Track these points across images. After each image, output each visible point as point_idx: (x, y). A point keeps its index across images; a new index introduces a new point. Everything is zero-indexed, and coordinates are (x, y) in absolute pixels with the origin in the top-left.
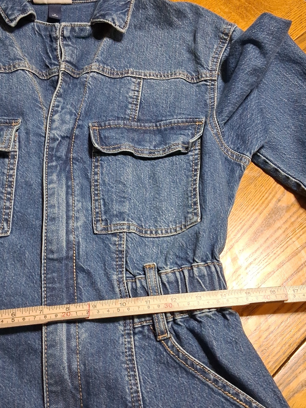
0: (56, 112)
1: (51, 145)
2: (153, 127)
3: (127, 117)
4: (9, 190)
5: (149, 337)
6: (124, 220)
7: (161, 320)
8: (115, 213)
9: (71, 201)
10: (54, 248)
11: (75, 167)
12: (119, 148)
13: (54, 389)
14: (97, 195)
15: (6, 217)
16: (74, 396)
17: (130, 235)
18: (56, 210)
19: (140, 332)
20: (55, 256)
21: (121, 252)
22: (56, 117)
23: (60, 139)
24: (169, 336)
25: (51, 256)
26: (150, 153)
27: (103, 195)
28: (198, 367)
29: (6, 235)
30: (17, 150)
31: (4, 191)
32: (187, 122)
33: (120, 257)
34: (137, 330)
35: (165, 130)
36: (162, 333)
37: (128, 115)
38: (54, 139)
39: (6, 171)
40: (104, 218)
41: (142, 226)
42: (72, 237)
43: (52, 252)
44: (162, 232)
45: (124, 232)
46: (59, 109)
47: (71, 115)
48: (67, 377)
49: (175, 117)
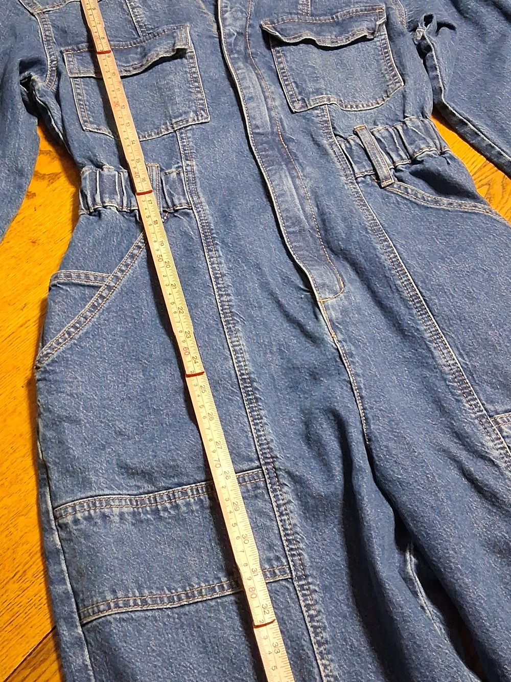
0: (226, 11)
1: (228, 40)
2: (329, 19)
3: (299, 12)
4: (196, 84)
5: (373, 186)
6: (322, 94)
7: (383, 166)
8: (311, 90)
9: (263, 84)
10: (258, 123)
11: (256, 60)
12: (301, 36)
13: (291, 230)
14: (287, 80)
15: (201, 106)
16: (312, 236)
17: (331, 106)
18: (252, 90)
19: (363, 182)
20: (261, 131)
21: (326, 122)
22: (227, 15)
23: (236, 34)
24: (393, 181)
25: (257, 131)
26: (333, 42)
27: (293, 79)
28: (429, 198)
29: (206, 121)
30: (194, 50)
31: (191, 86)
32: (366, 10)
33: (326, 126)
34: (359, 180)
35: (343, 20)
36: (386, 179)
37: (300, 10)
38: (230, 35)
39: (188, 70)
40: (299, 98)
41: (341, 101)
42: (273, 114)
43: (257, 127)
44: (363, 106)
45: (325, 104)
46: (229, 9)
47: (242, 13)
48: (302, 217)
49: (352, 6)
